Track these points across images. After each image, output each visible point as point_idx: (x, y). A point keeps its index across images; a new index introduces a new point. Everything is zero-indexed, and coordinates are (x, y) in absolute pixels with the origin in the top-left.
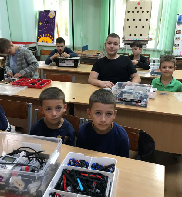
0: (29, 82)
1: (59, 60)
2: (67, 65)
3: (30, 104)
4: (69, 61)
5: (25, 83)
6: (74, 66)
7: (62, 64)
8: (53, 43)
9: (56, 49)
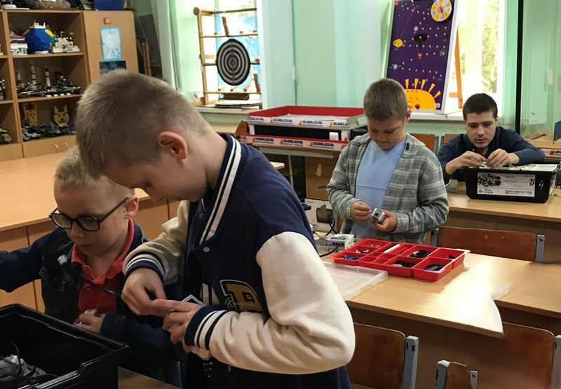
0: (389, 256)
1: (479, 175)
2: (507, 192)
3: (413, 340)
4: (517, 177)
5: (378, 258)
6: (533, 195)
7: (489, 188)
8: (440, 109)
9: (462, 135)
